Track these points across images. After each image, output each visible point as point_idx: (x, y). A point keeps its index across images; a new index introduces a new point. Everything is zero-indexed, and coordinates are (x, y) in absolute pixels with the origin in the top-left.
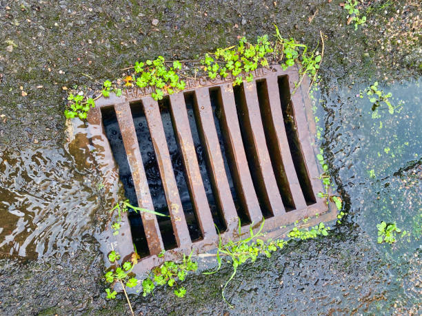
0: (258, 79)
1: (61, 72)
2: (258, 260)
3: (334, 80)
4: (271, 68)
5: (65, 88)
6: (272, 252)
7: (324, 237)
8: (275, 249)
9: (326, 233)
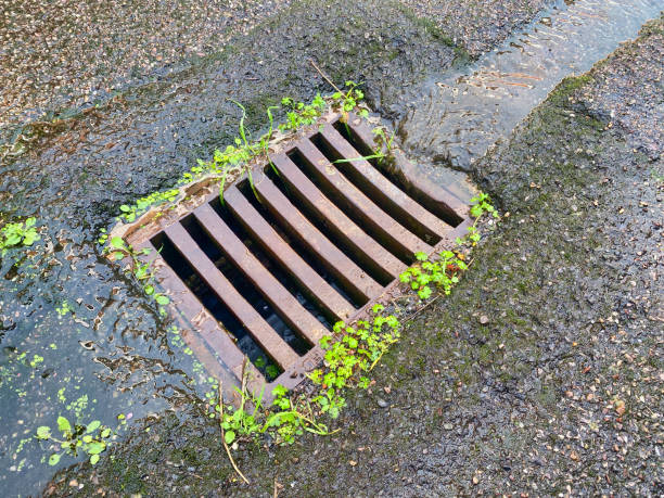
0: (313, 350)
1: (523, 221)
2: (212, 153)
3: (185, 418)
4: (302, 376)
5: (508, 214)
6: (197, 165)
7: (126, 203)
8: (194, 169)
9: (125, 208)
